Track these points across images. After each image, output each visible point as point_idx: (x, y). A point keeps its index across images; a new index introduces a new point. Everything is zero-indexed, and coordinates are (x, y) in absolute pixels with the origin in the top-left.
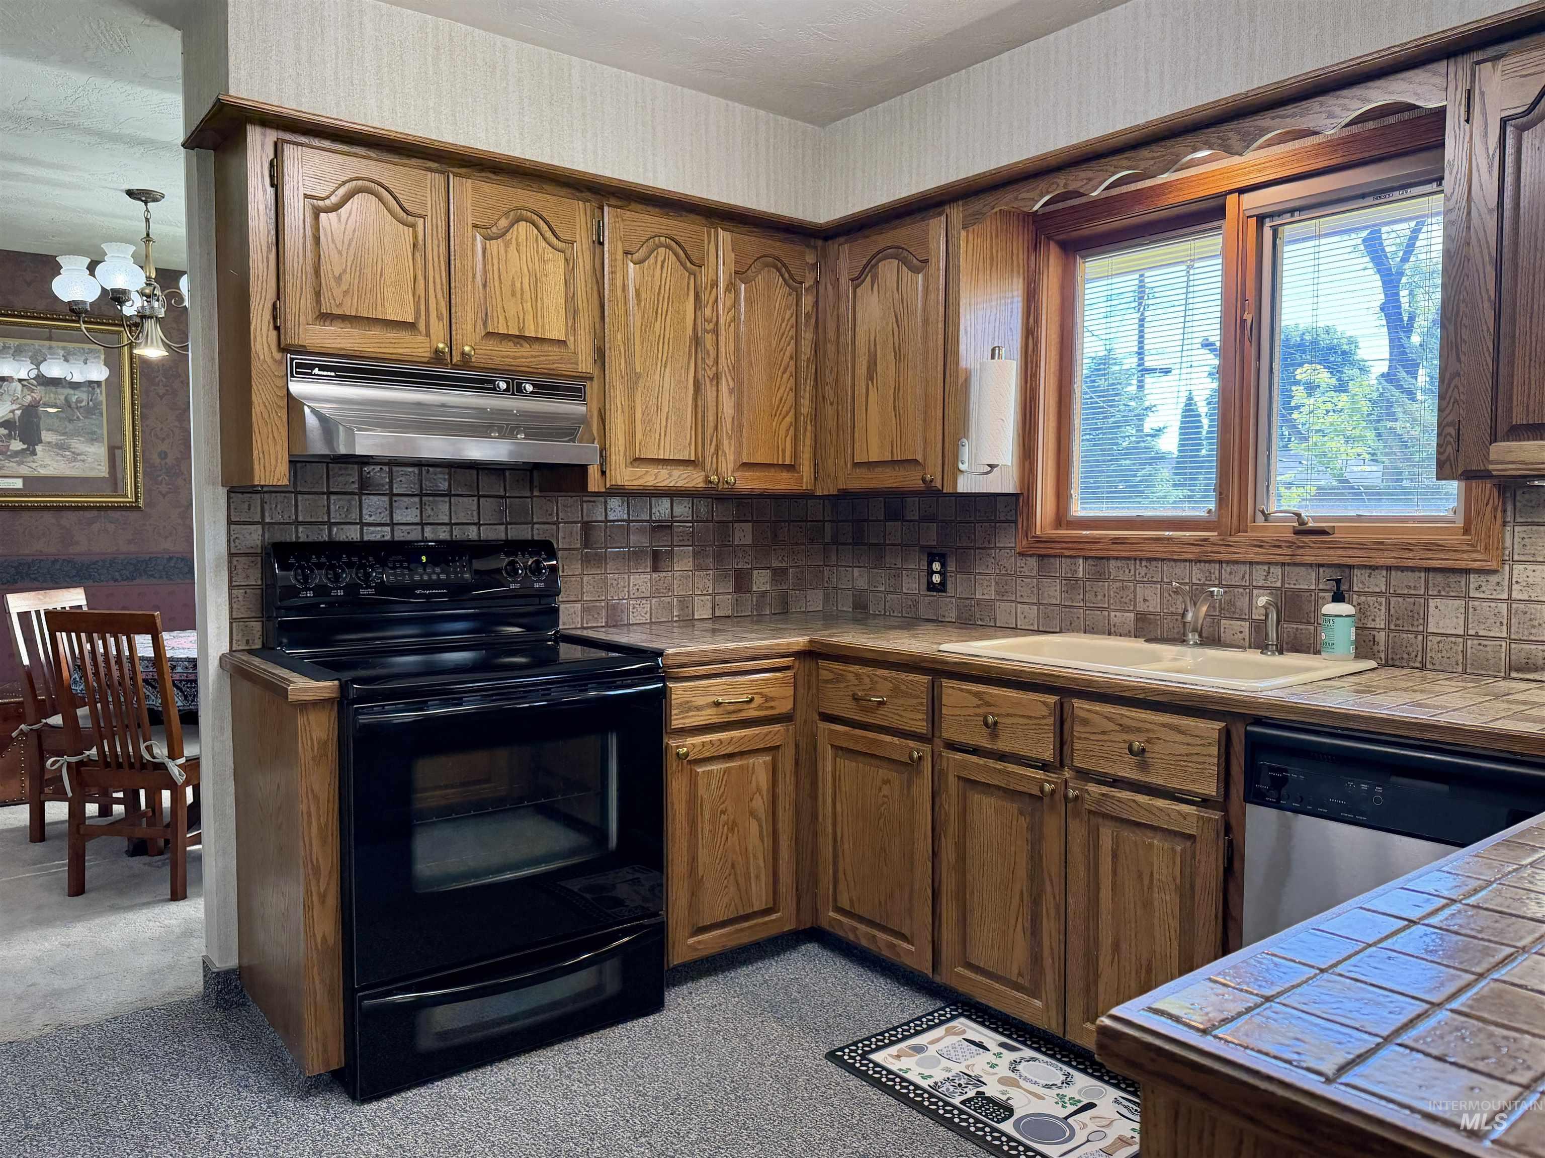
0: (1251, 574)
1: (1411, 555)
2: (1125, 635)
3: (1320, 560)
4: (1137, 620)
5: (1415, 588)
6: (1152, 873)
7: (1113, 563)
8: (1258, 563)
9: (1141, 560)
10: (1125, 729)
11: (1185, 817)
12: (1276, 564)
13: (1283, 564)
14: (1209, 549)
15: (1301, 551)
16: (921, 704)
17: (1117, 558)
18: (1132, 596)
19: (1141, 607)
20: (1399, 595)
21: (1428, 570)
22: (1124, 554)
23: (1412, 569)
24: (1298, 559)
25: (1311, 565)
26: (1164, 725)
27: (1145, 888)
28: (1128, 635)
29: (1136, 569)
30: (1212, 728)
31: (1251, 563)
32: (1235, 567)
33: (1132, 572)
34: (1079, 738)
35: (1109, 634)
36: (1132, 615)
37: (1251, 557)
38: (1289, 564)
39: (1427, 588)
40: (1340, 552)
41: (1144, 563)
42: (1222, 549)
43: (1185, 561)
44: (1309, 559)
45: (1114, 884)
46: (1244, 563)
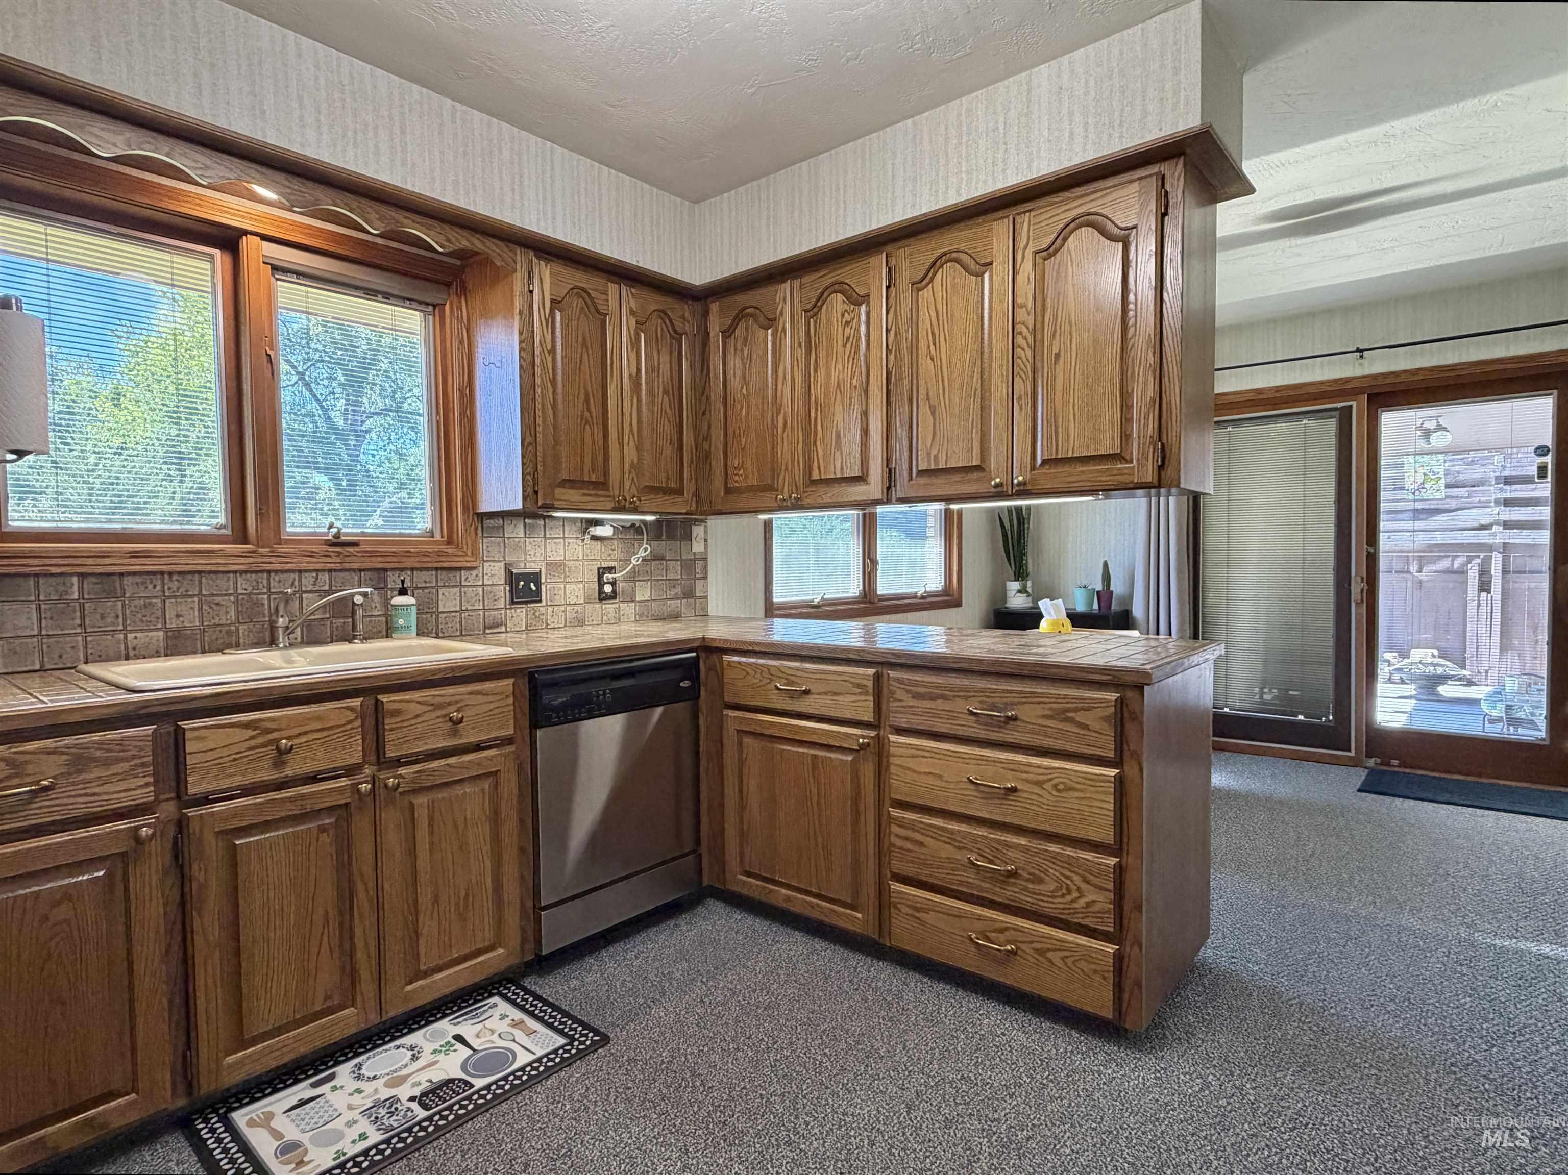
0: (300, 580)
1: (428, 559)
2: (152, 656)
3: (365, 566)
4: (167, 638)
5: (430, 582)
6: (466, 818)
7: (128, 580)
8: (306, 571)
9: (171, 574)
10: (436, 707)
11: (490, 759)
12: (323, 571)
13: (330, 571)
14: (260, 560)
15: (348, 559)
16: (143, 765)
17: (134, 573)
18: (159, 613)
19: (172, 624)
20: (421, 588)
21: (437, 569)
22: (150, 568)
23: (427, 569)
24: (347, 566)
25: (354, 570)
26: (470, 693)
27: (461, 832)
28: (157, 654)
29: (163, 584)
30: (507, 684)
31: (300, 571)
32: (285, 575)
33: (158, 588)
34: (391, 730)
35: (127, 658)
36: (161, 633)
37: (303, 566)
38: (335, 570)
39: (437, 581)
40: (379, 559)
41: (175, 577)
42: (273, 560)
43: (228, 572)
44: (356, 566)
45: (431, 843)
46: (293, 571)
